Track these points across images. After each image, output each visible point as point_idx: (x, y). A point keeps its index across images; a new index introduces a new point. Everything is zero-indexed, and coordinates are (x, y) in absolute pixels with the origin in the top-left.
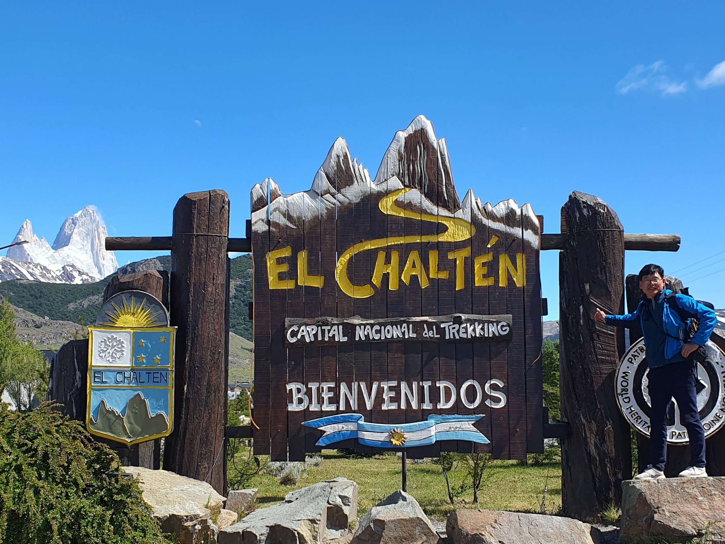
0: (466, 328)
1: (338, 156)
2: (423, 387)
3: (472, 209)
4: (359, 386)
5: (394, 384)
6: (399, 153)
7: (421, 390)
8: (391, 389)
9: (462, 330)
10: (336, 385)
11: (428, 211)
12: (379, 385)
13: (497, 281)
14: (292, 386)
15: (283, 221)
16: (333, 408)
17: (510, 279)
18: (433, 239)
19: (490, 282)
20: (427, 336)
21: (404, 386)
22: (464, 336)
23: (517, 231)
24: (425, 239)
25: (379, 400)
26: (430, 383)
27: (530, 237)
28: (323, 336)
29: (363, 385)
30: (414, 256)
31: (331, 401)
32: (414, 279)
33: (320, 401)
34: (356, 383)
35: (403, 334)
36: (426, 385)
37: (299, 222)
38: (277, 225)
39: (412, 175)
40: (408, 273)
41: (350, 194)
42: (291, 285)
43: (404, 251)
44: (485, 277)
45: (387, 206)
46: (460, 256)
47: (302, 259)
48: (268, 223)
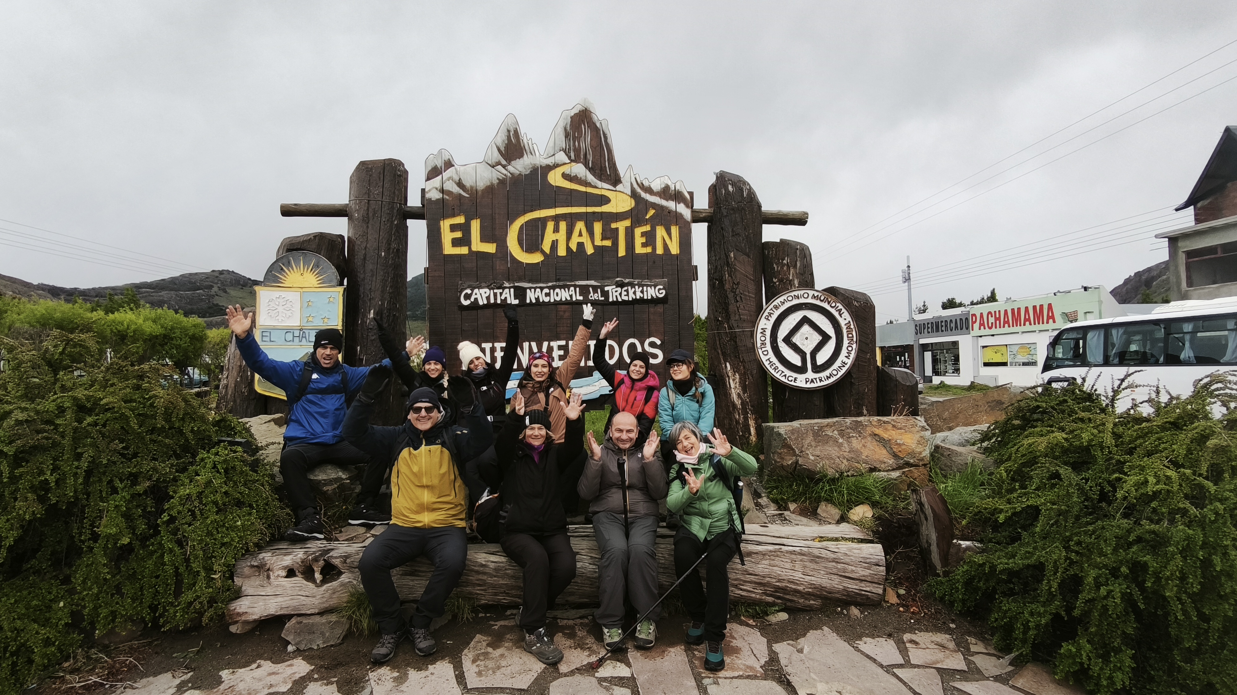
0: (627, 291)
1: (509, 131)
3: (631, 184)
4: (530, 346)
5: (563, 343)
6: (565, 129)
8: (560, 348)
9: (624, 293)
11: (592, 184)
12: (549, 344)
13: (654, 249)
15: (456, 189)
17: (666, 247)
18: (597, 209)
19: (649, 250)
20: (593, 298)
22: (626, 298)
23: (672, 205)
24: (590, 209)
27: (683, 210)
28: (495, 299)
29: (534, 344)
30: (580, 226)
32: (580, 245)
34: (527, 343)
35: (571, 296)
37: (473, 192)
38: (449, 193)
39: (577, 151)
40: (575, 240)
41: (520, 166)
42: (464, 250)
43: (571, 220)
44: (644, 245)
45: (555, 179)
46: (622, 226)
47: (475, 226)
48: (442, 191)
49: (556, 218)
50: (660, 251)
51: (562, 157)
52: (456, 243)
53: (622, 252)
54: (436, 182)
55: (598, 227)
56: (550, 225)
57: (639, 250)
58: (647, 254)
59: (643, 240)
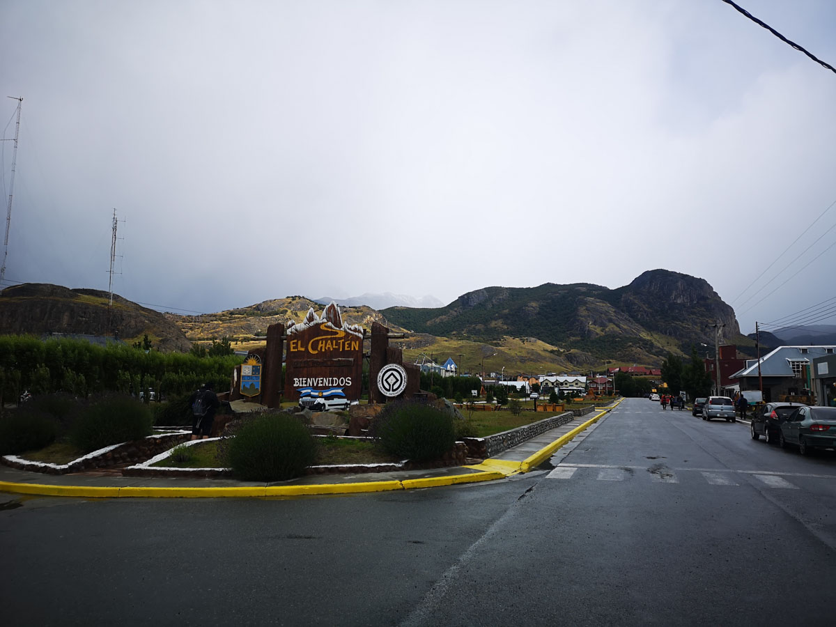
3: (345, 328)
6: (326, 311)
7: (329, 380)
8: (321, 380)
10: (307, 379)
11: (333, 328)
12: (318, 379)
14: (295, 379)
15: (295, 332)
16: (305, 385)
17: (354, 348)
21: (324, 379)
23: (357, 334)
24: (332, 336)
25: (318, 383)
26: (331, 378)
27: (361, 336)
30: (329, 341)
33: (302, 384)
34: (312, 378)
37: (300, 332)
38: (293, 333)
39: (330, 318)
40: (328, 346)
41: (312, 324)
42: (296, 350)
43: (326, 340)
45: (322, 327)
46: (341, 341)
47: (299, 342)
48: (291, 332)
49: (322, 339)
50: (352, 349)
51: (325, 320)
52: (294, 348)
53: (341, 350)
54: (290, 330)
55: (334, 342)
56: (320, 342)
57: (346, 349)
58: (348, 350)
59: (348, 346)
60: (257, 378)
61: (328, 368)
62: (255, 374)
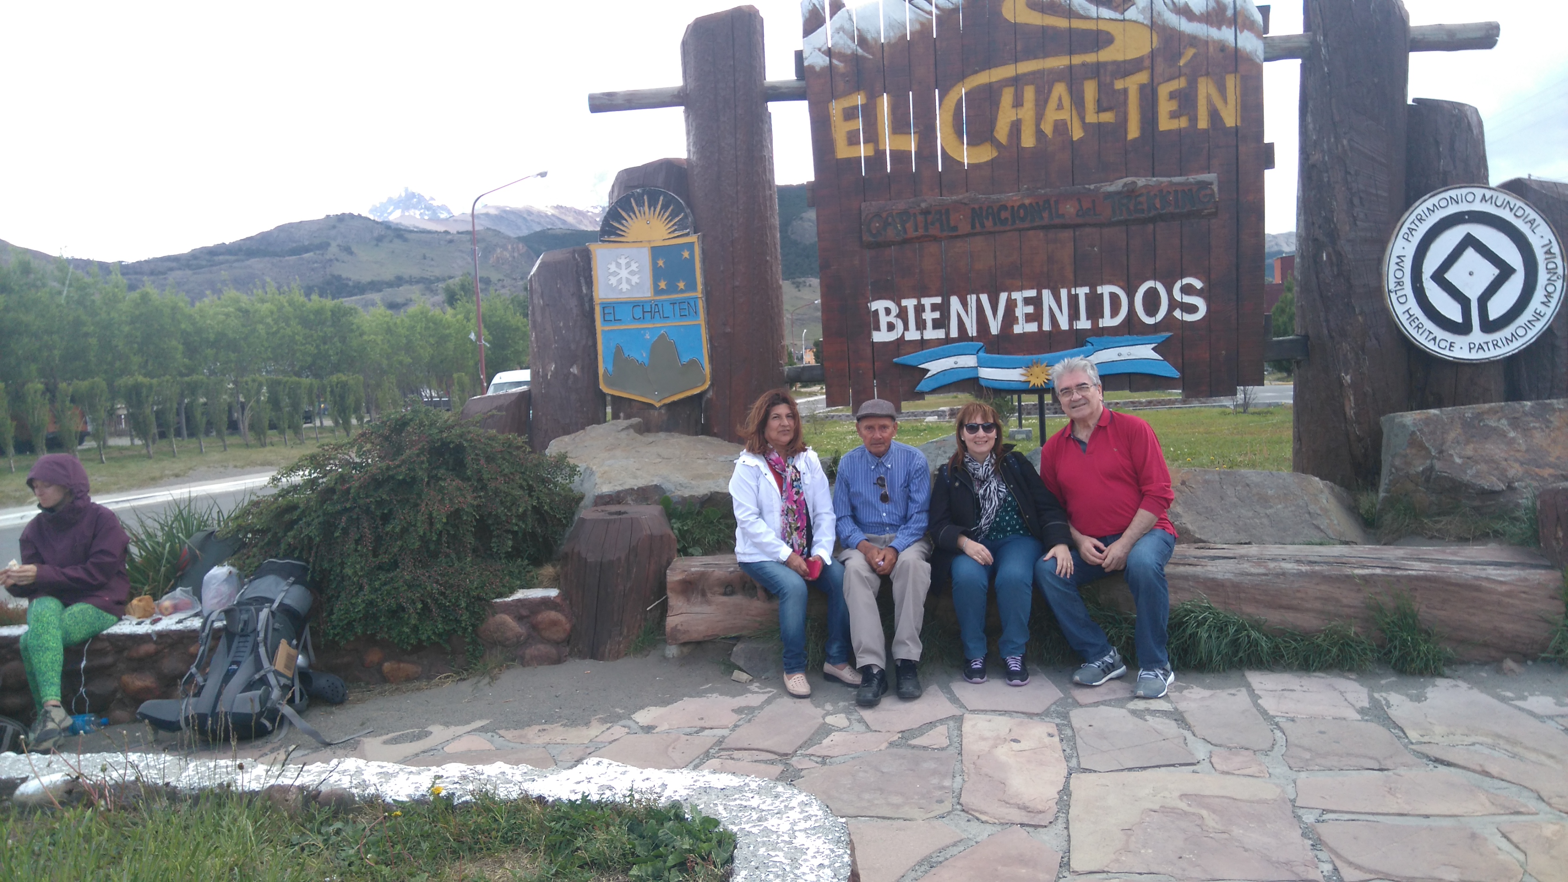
2: (1077, 296)
3: (1153, 3)
4: (978, 301)
5: (1032, 293)
7: (1073, 301)
8: (1027, 301)
10: (943, 300)
11: (1082, 12)
12: (1010, 297)
13: (1194, 120)
14: (878, 305)
15: (851, 47)
16: (940, 334)
17: (1215, 116)
18: (1090, 58)
19: (1183, 123)
21: (1046, 294)
23: (1226, 34)
24: (1077, 60)
25: (1010, 318)
26: (1086, 290)
27: (1249, 42)
29: (984, 298)
30: (1060, 90)
31: (937, 325)
32: (1061, 128)
33: (921, 325)
34: (974, 297)
36: (1082, 292)
38: (841, 56)
40: (1052, 115)
42: (868, 153)
43: (1044, 82)
44: (1174, 115)
45: (1013, 10)
46: (1132, 84)
47: (885, 106)
48: (829, 52)
49: (1016, 82)
50: (1203, 123)
52: (854, 138)
53: (1133, 131)
54: (819, 37)
55: (1090, 90)
56: (1008, 96)
58: (1179, 131)
59: (1173, 106)
60: (685, 308)
61: (1067, 234)
62: (672, 288)
